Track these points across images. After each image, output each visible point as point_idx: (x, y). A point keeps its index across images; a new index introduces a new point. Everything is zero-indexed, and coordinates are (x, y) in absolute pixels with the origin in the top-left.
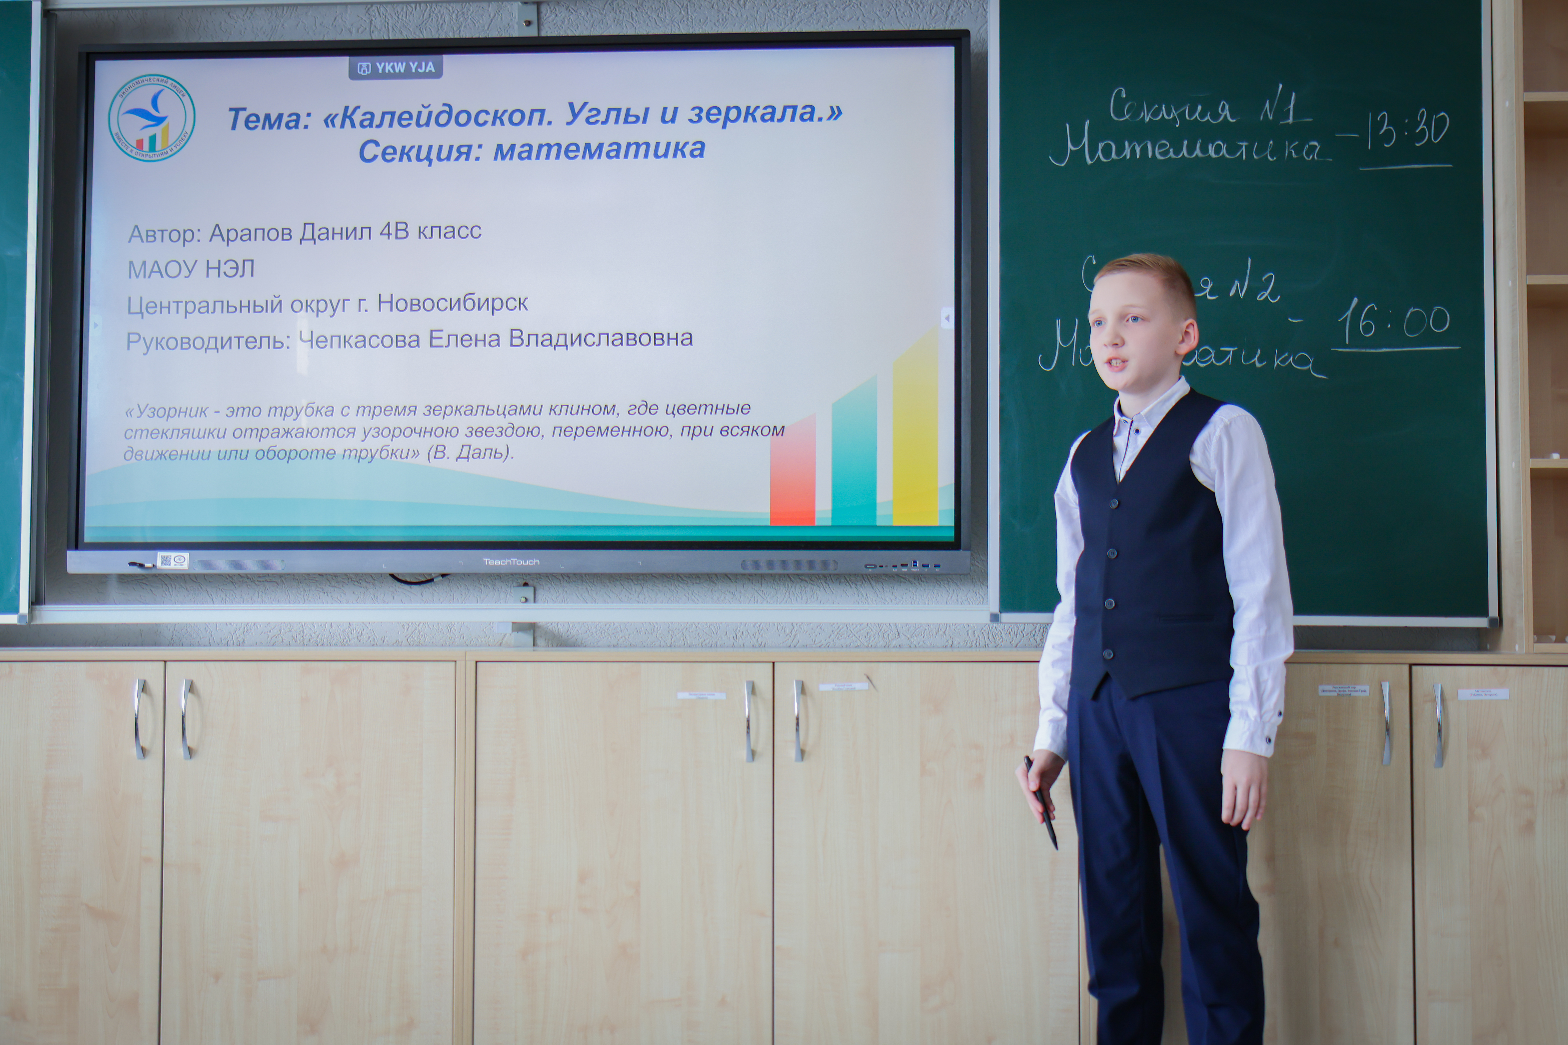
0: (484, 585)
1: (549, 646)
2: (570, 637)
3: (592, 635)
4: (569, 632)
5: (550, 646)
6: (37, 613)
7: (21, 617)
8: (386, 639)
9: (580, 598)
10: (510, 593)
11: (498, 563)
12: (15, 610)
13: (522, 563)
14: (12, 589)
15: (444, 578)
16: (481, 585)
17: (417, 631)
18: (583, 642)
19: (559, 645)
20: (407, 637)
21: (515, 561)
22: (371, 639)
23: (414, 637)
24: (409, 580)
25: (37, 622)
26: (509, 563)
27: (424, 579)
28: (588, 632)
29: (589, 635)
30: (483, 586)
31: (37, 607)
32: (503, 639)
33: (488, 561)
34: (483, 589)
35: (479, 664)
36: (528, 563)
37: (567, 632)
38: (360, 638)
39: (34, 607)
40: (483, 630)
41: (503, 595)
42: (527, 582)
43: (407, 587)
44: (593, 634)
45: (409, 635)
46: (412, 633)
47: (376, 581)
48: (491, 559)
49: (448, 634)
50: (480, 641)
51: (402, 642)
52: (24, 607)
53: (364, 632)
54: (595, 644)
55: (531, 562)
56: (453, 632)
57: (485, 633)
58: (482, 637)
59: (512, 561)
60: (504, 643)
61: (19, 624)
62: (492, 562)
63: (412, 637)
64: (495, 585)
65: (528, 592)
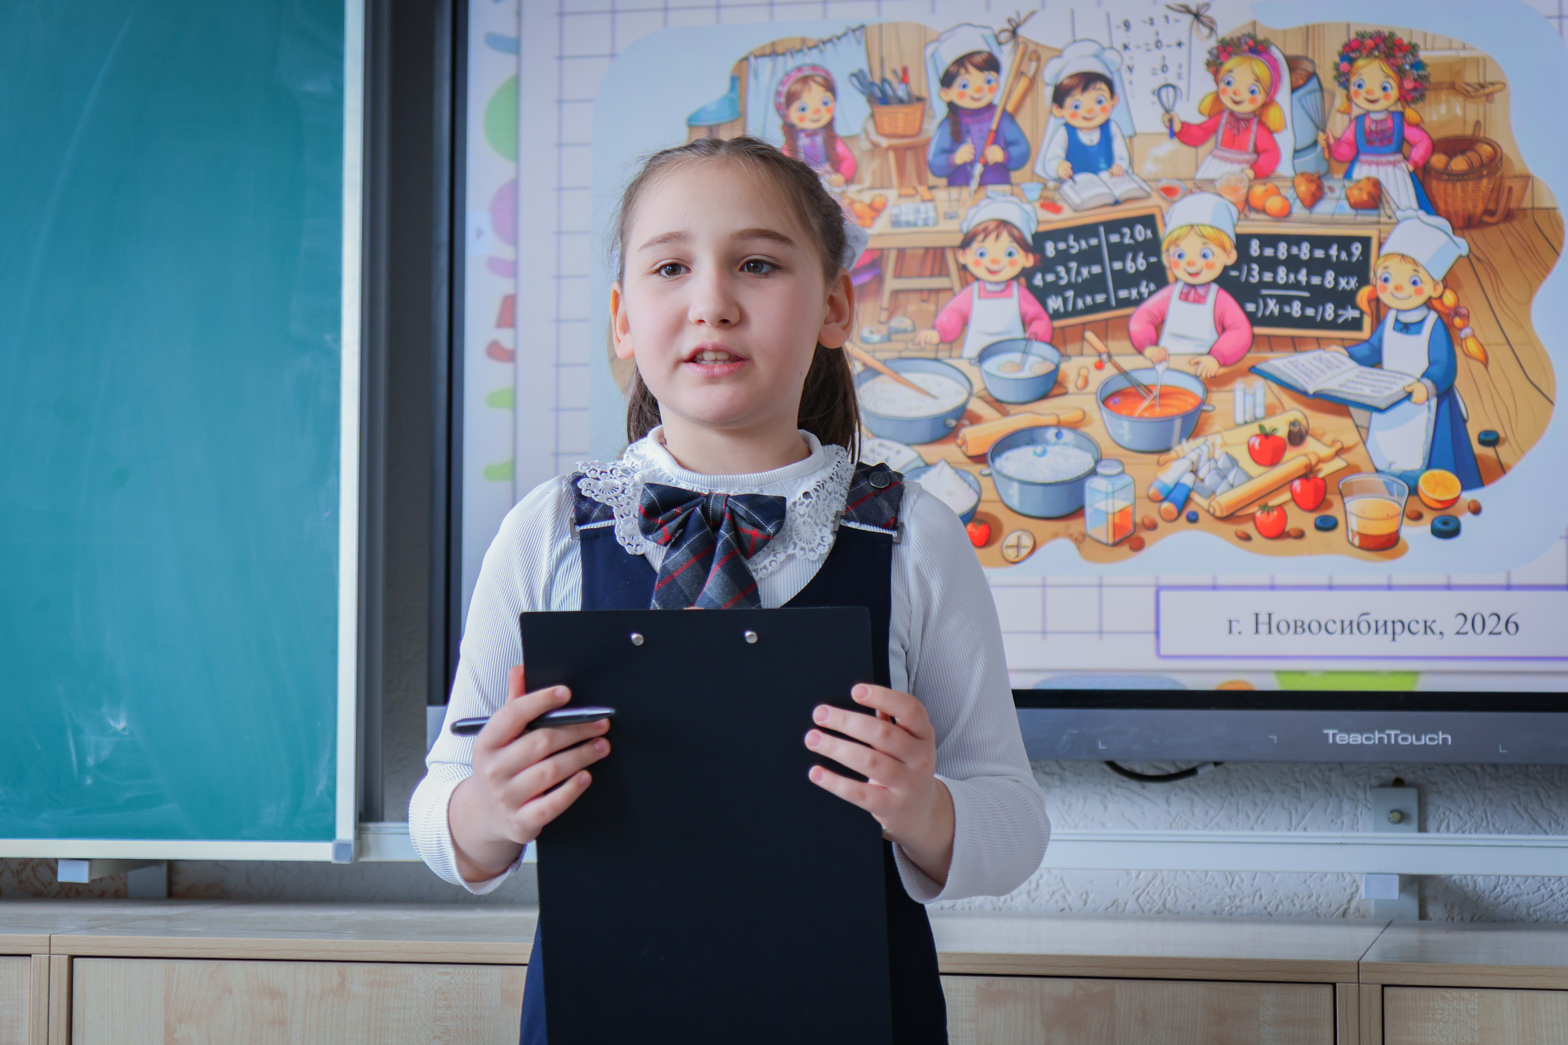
0: (1305, 783)
1: (1453, 919)
2: (1501, 899)
3: (1551, 896)
4: (1498, 889)
5: (1456, 919)
6: (370, 838)
7: (341, 848)
8: (1092, 897)
9: (1523, 813)
10: (1365, 802)
11: (1357, 739)
12: (328, 833)
13: (1411, 739)
14: (320, 788)
15: (1219, 768)
16: (1298, 782)
17: (1157, 882)
18: (1531, 913)
19: (1476, 918)
20: (1137, 893)
21: (1396, 736)
22: (1057, 896)
23: (1151, 893)
24: (1138, 768)
25: (373, 857)
26: (1381, 739)
27: (1173, 770)
28: (1543, 890)
29: (1546, 897)
30: (1302, 784)
31: (372, 825)
32: (1349, 901)
33: (1334, 735)
34: (1303, 791)
35: (1386, 989)
36: (1425, 740)
37: (1495, 888)
38: (1033, 895)
39: (365, 825)
40: (1305, 882)
41: (1347, 806)
42: (1402, 776)
43: (1134, 785)
44: (1553, 894)
45: (1140, 891)
46: (1148, 886)
47: (1067, 773)
48: (1341, 731)
49: (1227, 889)
50: (1298, 906)
51: (1126, 904)
52: (345, 828)
53: (1042, 882)
54: (1559, 917)
55: (1431, 739)
56: (1237, 885)
57: (1309, 887)
58: (1303, 898)
59: (1389, 736)
60: (1352, 910)
61: (334, 862)
62: (1342, 739)
63: (1148, 893)
64: (1329, 783)
65: (1407, 800)
